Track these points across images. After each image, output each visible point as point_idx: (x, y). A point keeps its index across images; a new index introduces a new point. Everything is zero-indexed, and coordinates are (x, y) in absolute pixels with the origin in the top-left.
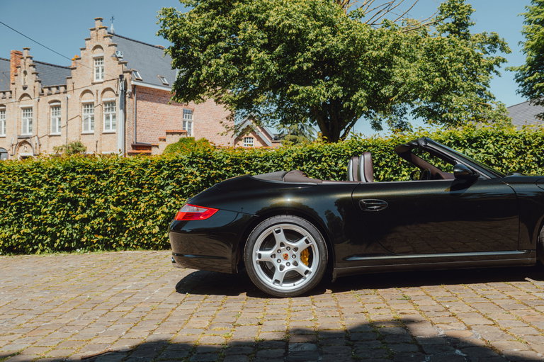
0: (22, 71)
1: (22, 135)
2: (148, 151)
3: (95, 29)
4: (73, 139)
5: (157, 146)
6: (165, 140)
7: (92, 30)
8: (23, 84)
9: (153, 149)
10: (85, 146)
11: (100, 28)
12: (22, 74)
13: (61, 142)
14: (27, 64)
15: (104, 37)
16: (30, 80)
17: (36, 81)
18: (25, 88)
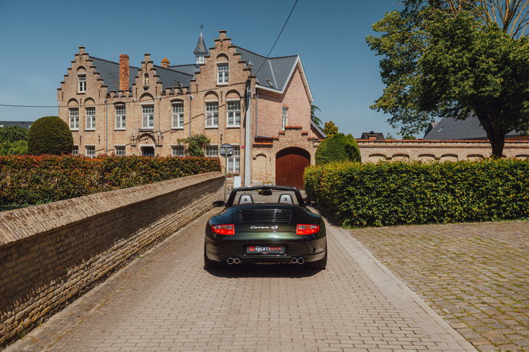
0: (143, 74)
1: (142, 128)
2: (270, 143)
3: (219, 40)
4: (197, 132)
5: (278, 139)
6: (284, 134)
7: (216, 41)
8: (144, 85)
9: (274, 142)
10: (209, 138)
11: (225, 40)
12: (144, 77)
13: (185, 135)
14: (149, 68)
15: (229, 47)
16: (152, 82)
17: (157, 83)
18: (146, 88)
